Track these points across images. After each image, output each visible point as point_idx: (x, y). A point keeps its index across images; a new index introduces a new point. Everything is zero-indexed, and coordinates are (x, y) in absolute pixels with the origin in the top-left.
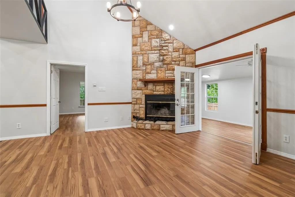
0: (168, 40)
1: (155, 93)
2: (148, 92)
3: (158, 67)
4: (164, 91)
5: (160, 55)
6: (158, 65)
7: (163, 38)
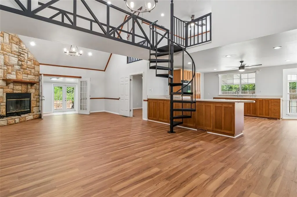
0: (25, 50)
1: (15, 92)
2: (9, 91)
3: (18, 69)
4: (21, 90)
5: (19, 60)
6: (18, 68)
7: (21, 46)
